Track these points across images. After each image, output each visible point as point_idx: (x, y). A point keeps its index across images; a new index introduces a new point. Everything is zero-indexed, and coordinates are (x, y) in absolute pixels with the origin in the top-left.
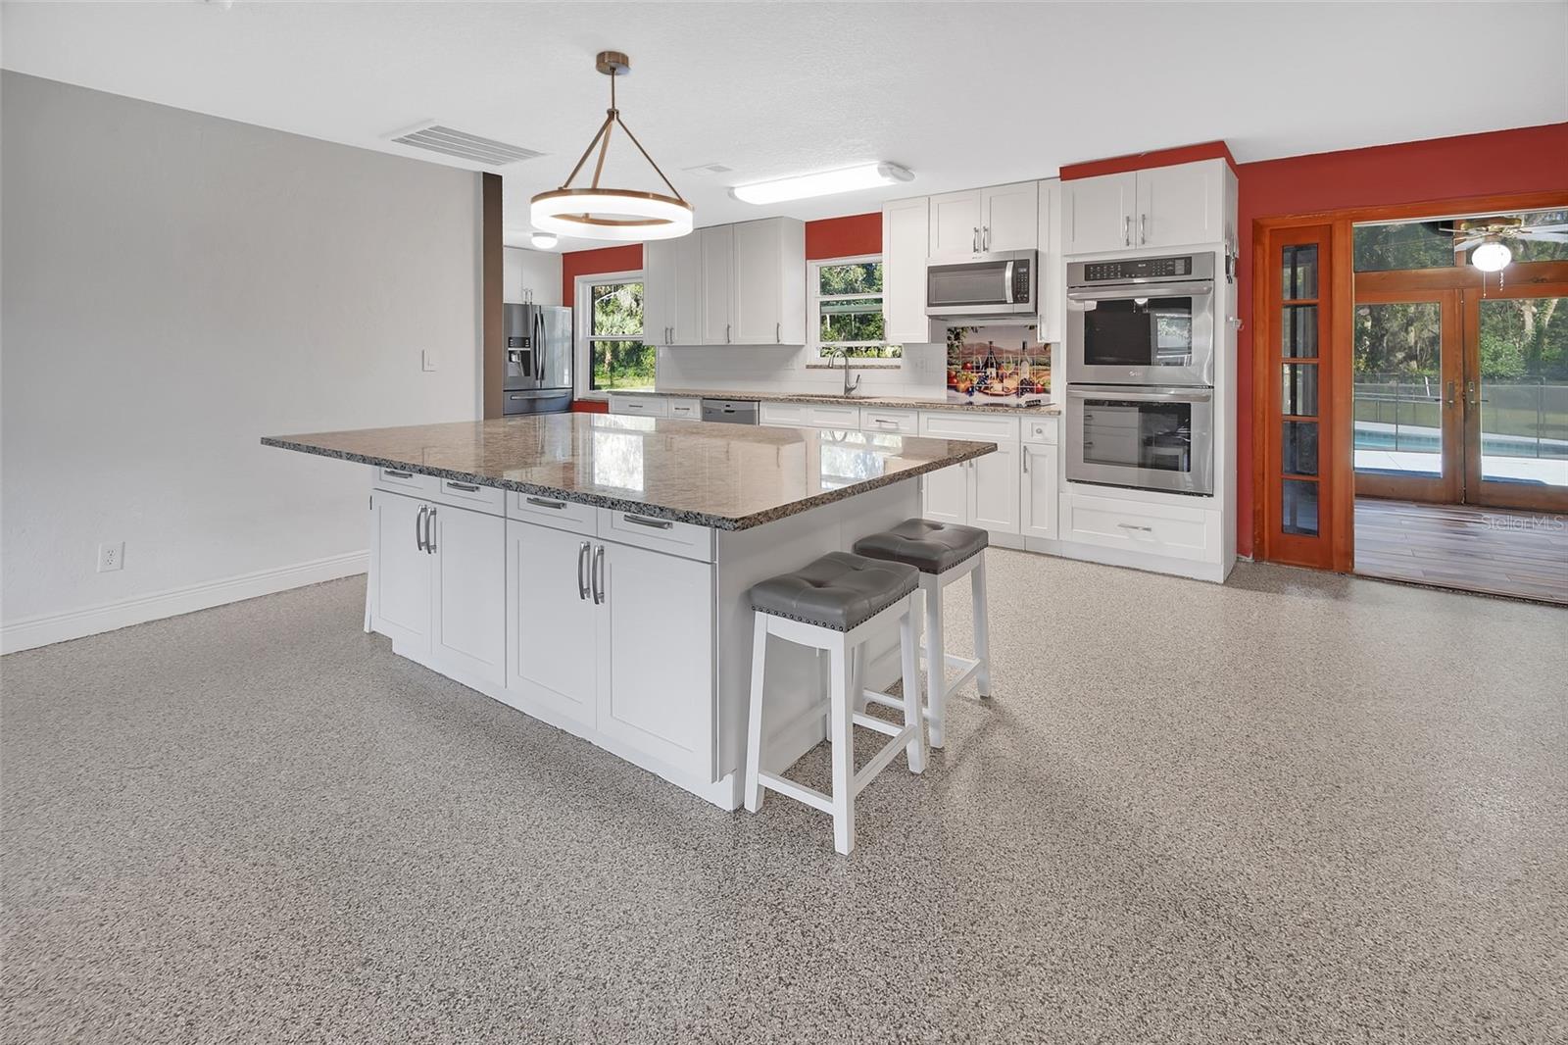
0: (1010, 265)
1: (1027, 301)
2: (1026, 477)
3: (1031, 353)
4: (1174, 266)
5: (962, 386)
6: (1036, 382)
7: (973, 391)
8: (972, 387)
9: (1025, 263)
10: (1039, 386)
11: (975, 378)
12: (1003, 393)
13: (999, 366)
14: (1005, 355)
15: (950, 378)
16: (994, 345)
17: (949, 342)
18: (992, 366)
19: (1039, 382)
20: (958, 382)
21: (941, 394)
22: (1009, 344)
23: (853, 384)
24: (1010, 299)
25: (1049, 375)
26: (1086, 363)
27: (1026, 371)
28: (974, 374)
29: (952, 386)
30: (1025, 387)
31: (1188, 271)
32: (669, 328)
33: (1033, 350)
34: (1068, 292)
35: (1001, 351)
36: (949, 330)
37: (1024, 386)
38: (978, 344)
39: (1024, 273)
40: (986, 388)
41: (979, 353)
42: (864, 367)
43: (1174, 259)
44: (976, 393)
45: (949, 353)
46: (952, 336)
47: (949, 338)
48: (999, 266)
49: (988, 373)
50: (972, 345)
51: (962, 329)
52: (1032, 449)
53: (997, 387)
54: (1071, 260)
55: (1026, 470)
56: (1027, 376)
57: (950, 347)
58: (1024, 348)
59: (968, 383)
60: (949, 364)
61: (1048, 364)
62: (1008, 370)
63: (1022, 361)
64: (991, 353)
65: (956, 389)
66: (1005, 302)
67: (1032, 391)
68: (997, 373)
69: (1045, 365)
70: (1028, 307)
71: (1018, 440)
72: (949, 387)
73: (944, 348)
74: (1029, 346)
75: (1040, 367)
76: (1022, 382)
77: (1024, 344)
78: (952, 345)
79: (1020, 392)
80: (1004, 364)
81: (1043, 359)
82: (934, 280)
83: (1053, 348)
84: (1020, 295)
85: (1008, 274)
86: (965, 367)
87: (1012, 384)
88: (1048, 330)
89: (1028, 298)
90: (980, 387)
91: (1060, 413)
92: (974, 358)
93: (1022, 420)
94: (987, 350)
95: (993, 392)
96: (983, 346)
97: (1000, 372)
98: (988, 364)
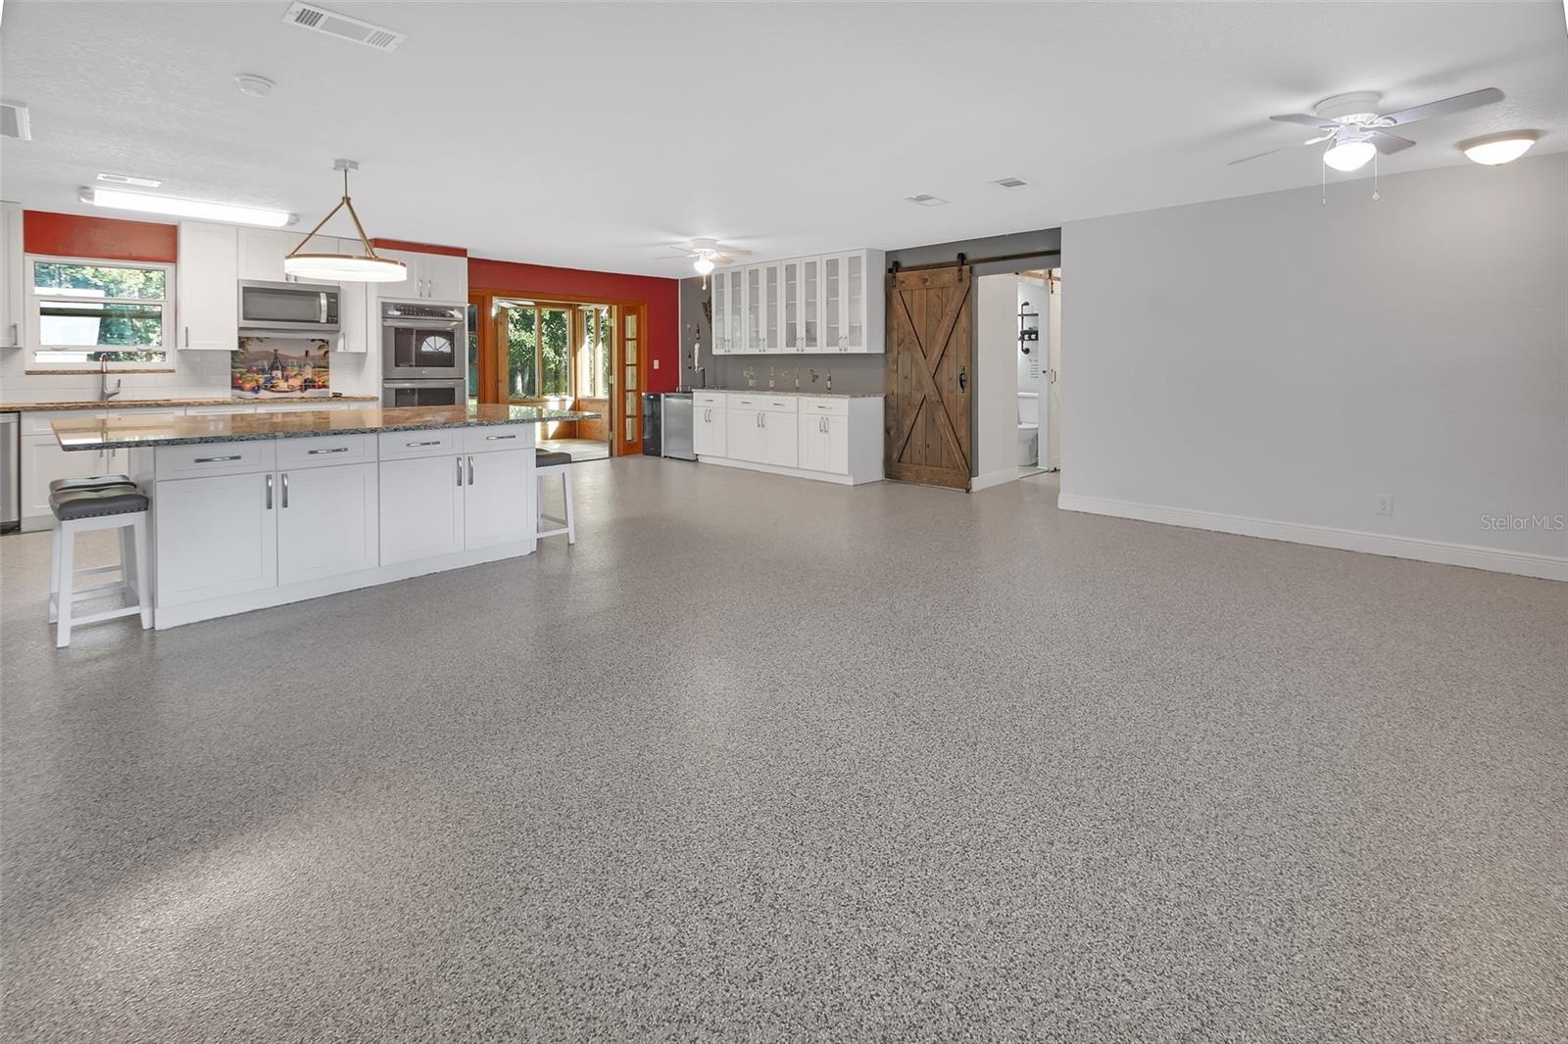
0: (323, 296)
1: (335, 323)
3: (313, 358)
5: (248, 386)
6: (317, 380)
8: (259, 387)
9: (334, 295)
10: (320, 383)
11: (261, 379)
12: (289, 389)
13: (284, 369)
14: (289, 361)
15: (234, 380)
16: (279, 352)
17: (233, 350)
18: (278, 369)
19: (319, 381)
20: (243, 383)
21: (225, 393)
22: (293, 352)
24: (324, 319)
25: (328, 375)
26: (395, 366)
27: (308, 373)
28: (260, 376)
29: (237, 386)
30: (308, 384)
35: (287, 357)
38: (263, 352)
39: (334, 302)
40: (273, 387)
41: (264, 358)
42: (124, 372)
44: (261, 391)
45: (232, 359)
48: (312, 294)
49: (274, 375)
51: (246, 338)
53: (283, 385)
54: (384, 300)
56: (310, 376)
57: (234, 353)
58: (307, 355)
59: (253, 383)
60: (234, 367)
61: (327, 367)
62: (292, 372)
63: (305, 365)
64: (276, 358)
65: (241, 388)
67: (314, 387)
68: (282, 374)
69: (324, 367)
72: (233, 387)
73: (228, 354)
74: (311, 353)
75: (321, 369)
76: (305, 381)
77: (306, 351)
78: (236, 352)
79: (304, 388)
80: (289, 367)
81: (323, 364)
83: (331, 355)
84: (331, 318)
86: (249, 370)
87: (296, 382)
90: (266, 386)
92: (259, 363)
94: (273, 357)
95: (278, 389)
96: (268, 353)
97: (285, 374)
98: (273, 368)
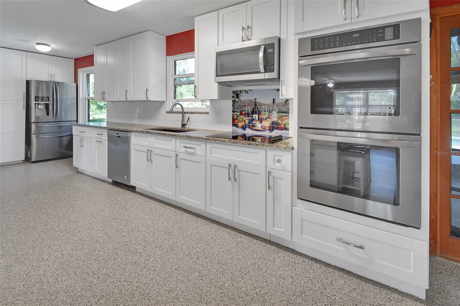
0: (262, 48)
1: (273, 71)
2: (270, 192)
3: (278, 105)
4: (383, 33)
5: (240, 124)
6: (281, 123)
7: (245, 128)
8: (245, 125)
9: (272, 45)
10: (282, 126)
11: (247, 120)
12: (262, 129)
13: (259, 113)
14: (263, 107)
15: (234, 120)
16: (257, 101)
17: (233, 99)
18: (256, 114)
19: (282, 123)
20: (238, 122)
21: (228, 129)
22: (265, 100)
23: (185, 122)
24: (262, 70)
25: (288, 119)
26: (312, 113)
27: (275, 117)
28: (247, 118)
29: (235, 125)
31: (396, 36)
32: (103, 92)
33: (278, 104)
34: (299, 60)
35: (261, 104)
36: (233, 92)
37: (274, 125)
38: (248, 100)
39: (271, 52)
40: (253, 126)
41: (249, 105)
43: (383, 28)
44: (247, 129)
45: (233, 106)
46: (235, 96)
47: (233, 97)
48: (256, 49)
49: (254, 117)
50: (245, 101)
51: (240, 91)
52: (274, 173)
53: (259, 126)
54: (301, 37)
55: (269, 188)
56: (275, 119)
57: (234, 102)
58: (274, 103)
59: (243, 123)
60: (234, 112)
62: (264, 115)
63: (272, 110)
64: (256, 105)
65: (237, 126)
66: (259, 72)
67: (278, 128)
68: (259, 117)
69: (286, 113)
70: (274, 75)
71: (264, 166)
72: (233, 125)
73: (230, 103)
74: (277, 101)
75: (283, 114)
76: (273, 123)
77: (274, 100)
78: (235, 101)
79: (271, 129)
80: (263, 112)
81: (284, 109)
82: (219, 60)
83: (290, 102)
84: (268, 67)
85: (261, 54)
86: (241, 114)
87: (267, 124)
88: (286, 90)
89: (274, 69)
90: (249, 126)
91: (293, 149)
92: (246, 109)
93: (268, 152)
94: (254, 104)
95: (256, 128)
96: (251, 101)
97: (260, 117)
98: (253, 112)
